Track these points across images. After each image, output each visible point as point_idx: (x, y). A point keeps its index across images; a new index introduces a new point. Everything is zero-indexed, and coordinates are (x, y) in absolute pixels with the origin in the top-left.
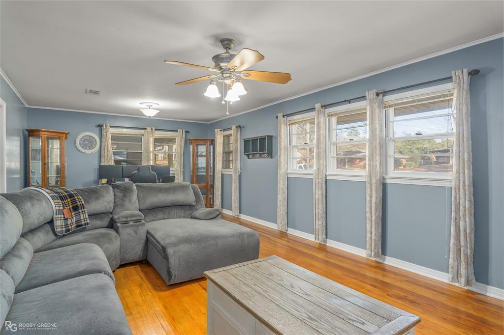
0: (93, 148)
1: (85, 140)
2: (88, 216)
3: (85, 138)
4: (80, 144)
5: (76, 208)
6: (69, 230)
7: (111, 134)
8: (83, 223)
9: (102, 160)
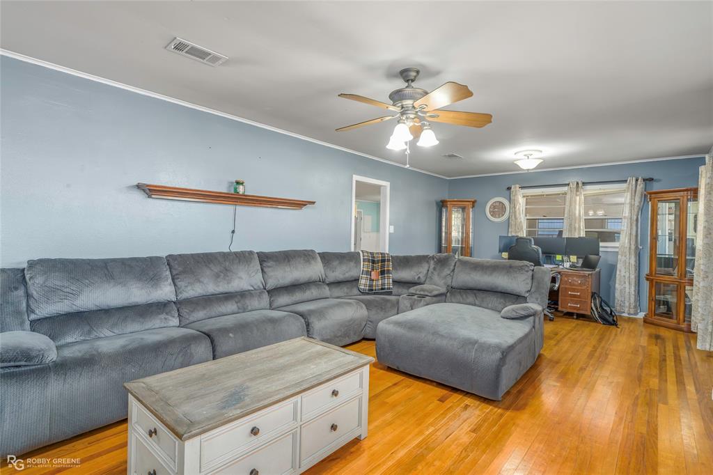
0: (502, 215)
1: (494, 207)
2: (393, 281)
3: (495, 204)
4: (490, 212)
5: (382, 273)
6: (372, 290)
8: (386, 287)
9: (510, 230)
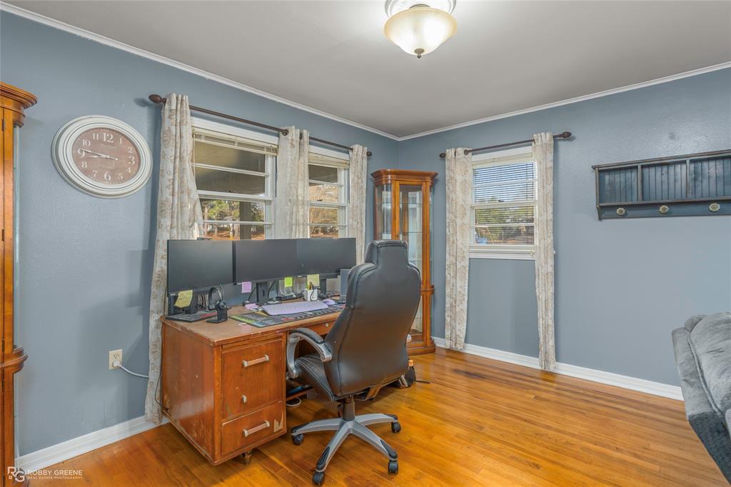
0: (129, 177)
1: (94, 145)
3: (96, 136)
4: (77, 160)
7: (195, 135)
9: (165, 221)
